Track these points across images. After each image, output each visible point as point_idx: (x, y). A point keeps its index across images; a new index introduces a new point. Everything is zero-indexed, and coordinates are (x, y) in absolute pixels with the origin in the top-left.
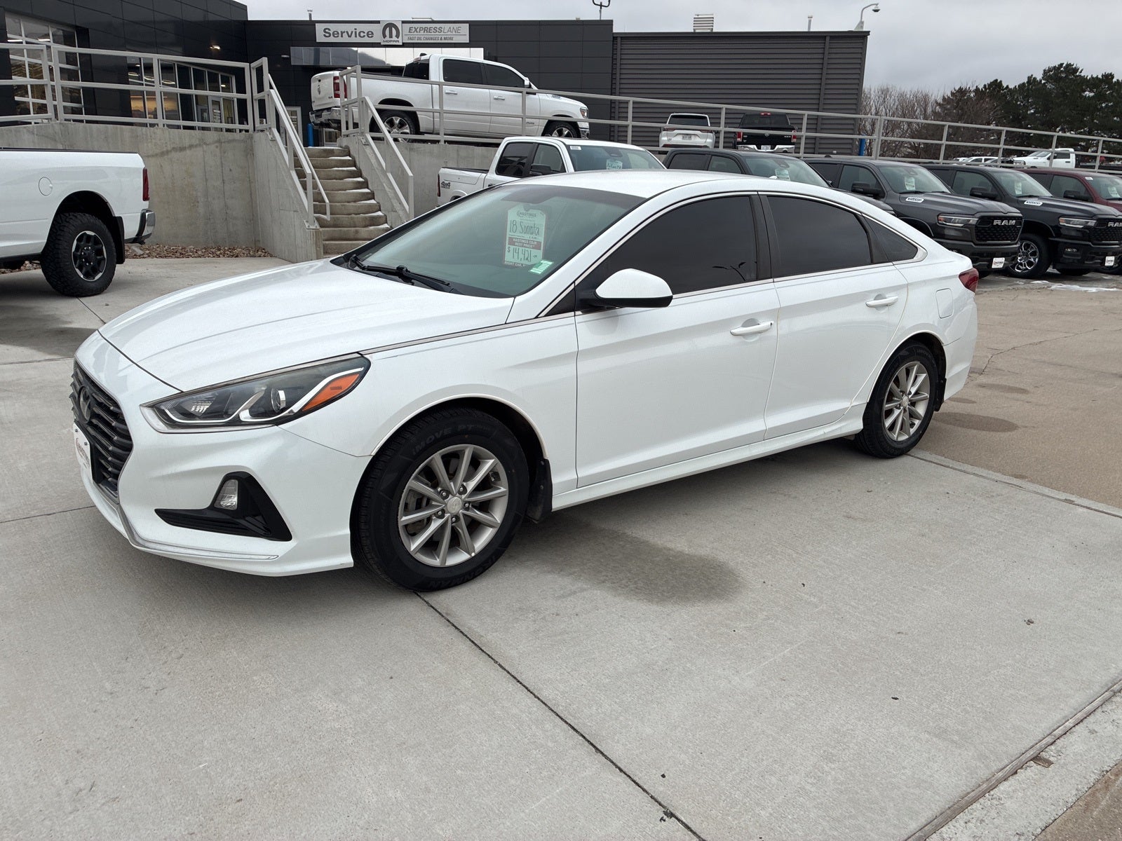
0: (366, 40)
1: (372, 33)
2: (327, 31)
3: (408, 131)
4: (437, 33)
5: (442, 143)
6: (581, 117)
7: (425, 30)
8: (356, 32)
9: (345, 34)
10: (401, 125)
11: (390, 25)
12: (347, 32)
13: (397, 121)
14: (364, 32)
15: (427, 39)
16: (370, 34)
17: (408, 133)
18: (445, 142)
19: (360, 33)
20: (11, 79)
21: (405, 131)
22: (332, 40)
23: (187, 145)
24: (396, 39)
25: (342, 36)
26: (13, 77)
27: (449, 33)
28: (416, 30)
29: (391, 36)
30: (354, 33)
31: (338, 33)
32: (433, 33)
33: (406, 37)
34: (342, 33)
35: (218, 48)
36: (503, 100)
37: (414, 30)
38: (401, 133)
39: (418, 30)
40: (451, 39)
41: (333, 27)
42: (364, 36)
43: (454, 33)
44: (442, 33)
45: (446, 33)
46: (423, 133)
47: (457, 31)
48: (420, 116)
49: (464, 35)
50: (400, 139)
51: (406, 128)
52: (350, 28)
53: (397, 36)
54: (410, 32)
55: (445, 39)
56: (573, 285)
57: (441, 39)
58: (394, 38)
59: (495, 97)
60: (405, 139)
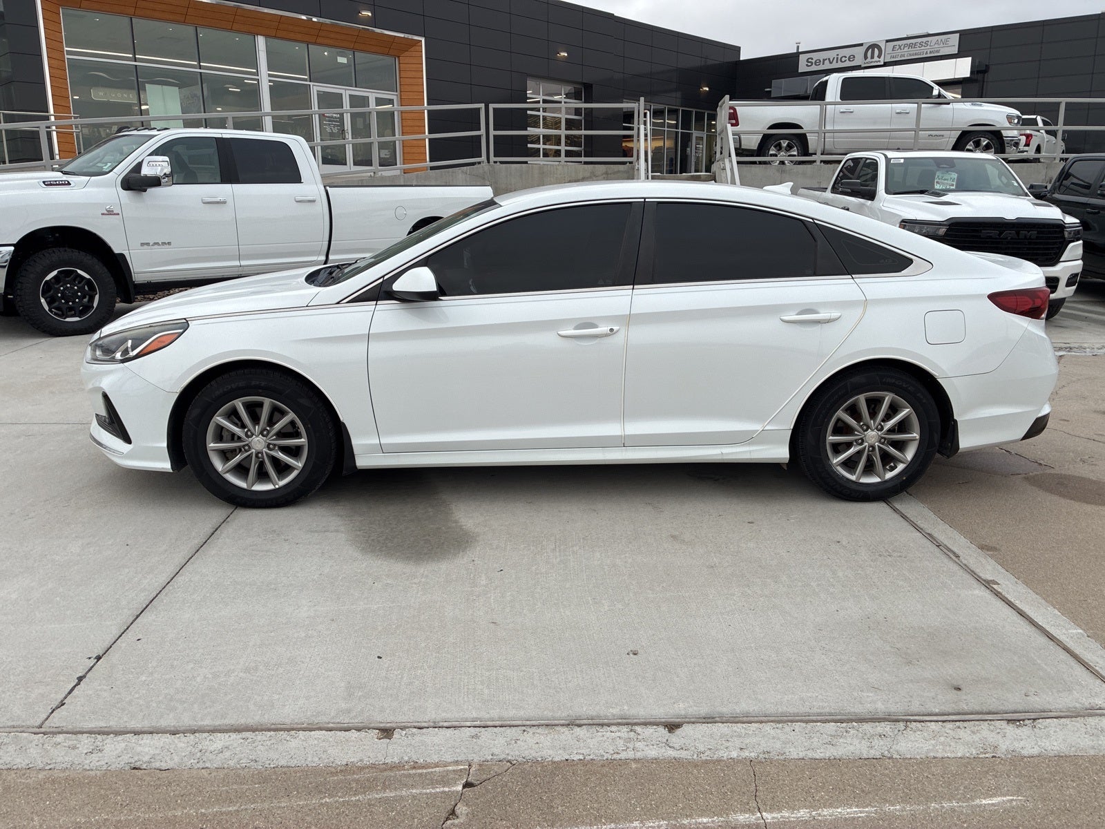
0: (848, 64)
1: (854, 57)
2: (810, 60)
3: (795, 153)
4: (923, 48)
5: (818, 163)
6: (1007, 125)
7: (910, 46)
8: (837, 58)
9: (827, 62)
10: (789, 147)
11: (874, 46)
12: (829, 59)
13: (784, 144)
14: (846, 57)
15: (910, 55)
16: (851, 58)
17: (794, 156)
18: (821, 161)
19: (842, 58)
20: (527, 130)
21: (792, 153)
22: (814, 68)
23: (581, 177)
24: (878, 59)
25: (823, 64)
26: (528, 128)
27: (936, 46)
28: (900, 47)
29: (872, 57)
30: (835, 59)
31: (820, 61)
32: (918, 48)
33: (889, 56)
34: (824, 60)
35: (707, 89)
36: (908, 113)
37: (898, 47)
38: (789, 156)
39: (902, 47)
40: (938, 51)
41: (815, 56)
42: (845, 61)
43: (942, 45)
44: (928, 47)
45: (934, 46)
46: (811, 155)
47: (945, 43)
48: (809, 137)
49: (953, 44)
50: (786, 162)
51: (794, 151)
52: (832, 54)
53: (879, 56)
54: (893, 50)
55: (930, 52)
56: (382, 279)
57: (927, 53)
58: (876, 58)
59: (898, 111)
60: (792, 162)
